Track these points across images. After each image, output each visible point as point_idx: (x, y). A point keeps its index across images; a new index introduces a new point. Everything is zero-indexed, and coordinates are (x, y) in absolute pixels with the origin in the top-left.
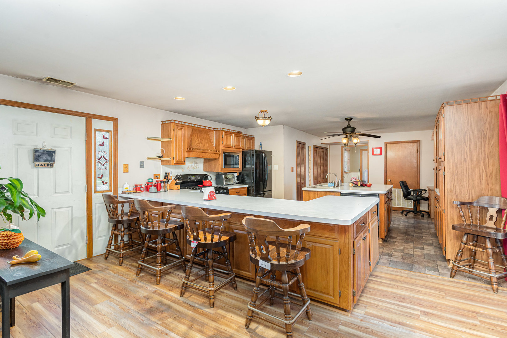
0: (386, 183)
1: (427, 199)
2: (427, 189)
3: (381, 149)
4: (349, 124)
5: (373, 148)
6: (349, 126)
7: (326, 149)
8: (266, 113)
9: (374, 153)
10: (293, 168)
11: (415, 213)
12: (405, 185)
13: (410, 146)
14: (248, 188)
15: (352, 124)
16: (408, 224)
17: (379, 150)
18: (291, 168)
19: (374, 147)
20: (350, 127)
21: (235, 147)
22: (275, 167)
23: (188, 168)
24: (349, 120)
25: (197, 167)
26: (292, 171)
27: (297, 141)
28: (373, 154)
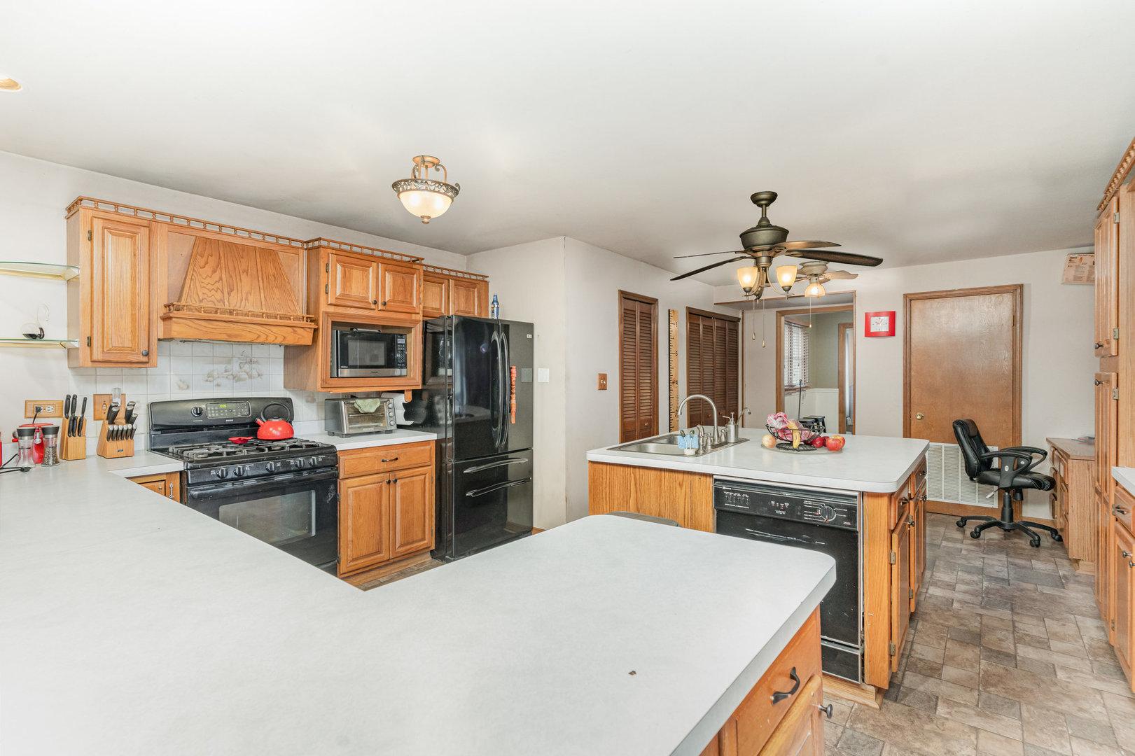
0: (907, 434)
1: (1050, 484)
2: (1047, 448)
3: (892, 316)
4: (764, 218)
5: (867, 315)
6: (764, 224)
7: (735, 321)
8: (438, 170)
9: (872, 331)
10: (603, 377)
11: (1005, 530)
12: (972, 433)
13: (988, 307)
14: (438, 442)
15: (776, 214)
16: (986, 584)
17: (886, 319)
18: (597, 378)
19: (872, 310)
20: (769, 226)
21: (387, 308)
22: (542, 375)
23: (210, 375)
24: (764, 200)
25: (254, 372)
26: (603, 387)
27: (622, 292)
28: (868, 333)
